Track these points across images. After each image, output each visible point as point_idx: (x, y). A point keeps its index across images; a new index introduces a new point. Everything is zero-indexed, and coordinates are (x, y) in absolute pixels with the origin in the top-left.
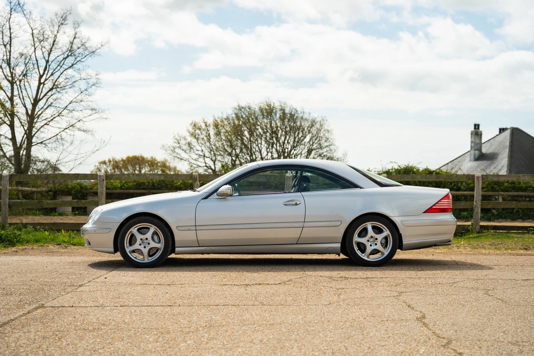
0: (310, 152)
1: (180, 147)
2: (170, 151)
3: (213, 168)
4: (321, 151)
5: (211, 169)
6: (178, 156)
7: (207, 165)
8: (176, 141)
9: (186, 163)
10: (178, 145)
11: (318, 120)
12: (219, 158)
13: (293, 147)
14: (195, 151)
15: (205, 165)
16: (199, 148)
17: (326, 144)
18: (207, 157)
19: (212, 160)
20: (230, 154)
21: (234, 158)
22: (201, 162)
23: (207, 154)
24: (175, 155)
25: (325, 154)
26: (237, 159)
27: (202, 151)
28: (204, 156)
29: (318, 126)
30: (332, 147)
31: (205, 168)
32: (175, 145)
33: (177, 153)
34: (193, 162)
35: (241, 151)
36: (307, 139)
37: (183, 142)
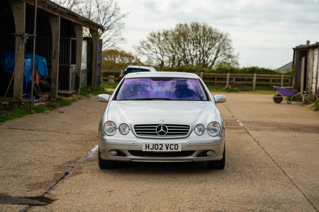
0: (218, 52)
1: (143, 47)
2: (137, 49)
3: (162, 59)
4: (224, 52)
5: (161, 60)
6: (142, 52)
7: (159, 58)
8: (141, 44)
9: (146, 56)
10: (142, 46)
11: (224, 34)
12: (166, 54)
13: (209, 49)
14: (152, 50)
15: (157, 57)
16: (154, 48)
17: (227, 47)
18: (159, 53)
19: (161, 55)
20: (172, 52)
21: (174, 54)
22: (155, 56)
23: (159, 51)
24: (140, 51)
25: (227, 53)
26: (176, 55)
27: (155, 49)
28: (157, 52)
29: (224, 37)
30: (231, 49)
31: (157, 59)
32: (140, 46)
33: (141, 50)
34: (150, 55)
35: (179, 50)
36: (217, 44)
37: (145, 44)
